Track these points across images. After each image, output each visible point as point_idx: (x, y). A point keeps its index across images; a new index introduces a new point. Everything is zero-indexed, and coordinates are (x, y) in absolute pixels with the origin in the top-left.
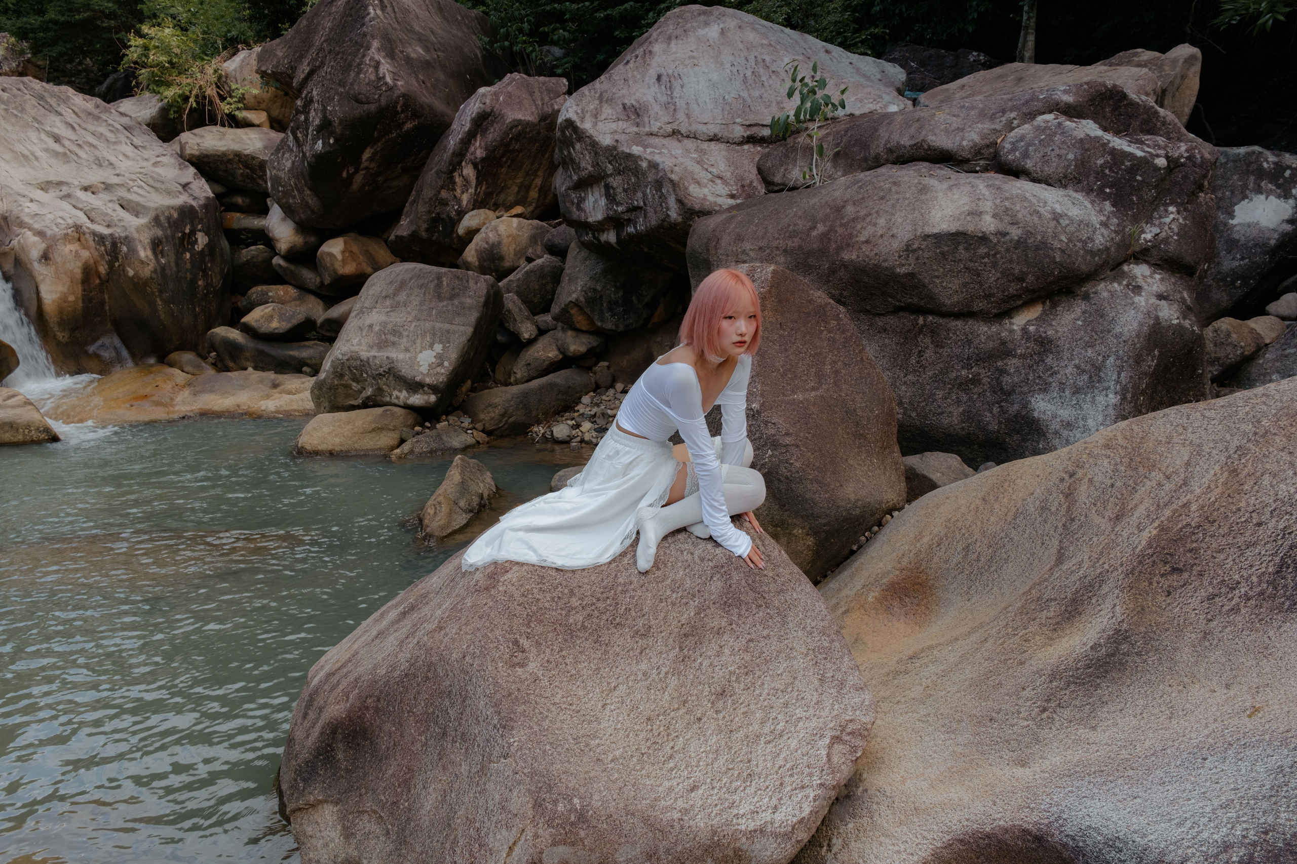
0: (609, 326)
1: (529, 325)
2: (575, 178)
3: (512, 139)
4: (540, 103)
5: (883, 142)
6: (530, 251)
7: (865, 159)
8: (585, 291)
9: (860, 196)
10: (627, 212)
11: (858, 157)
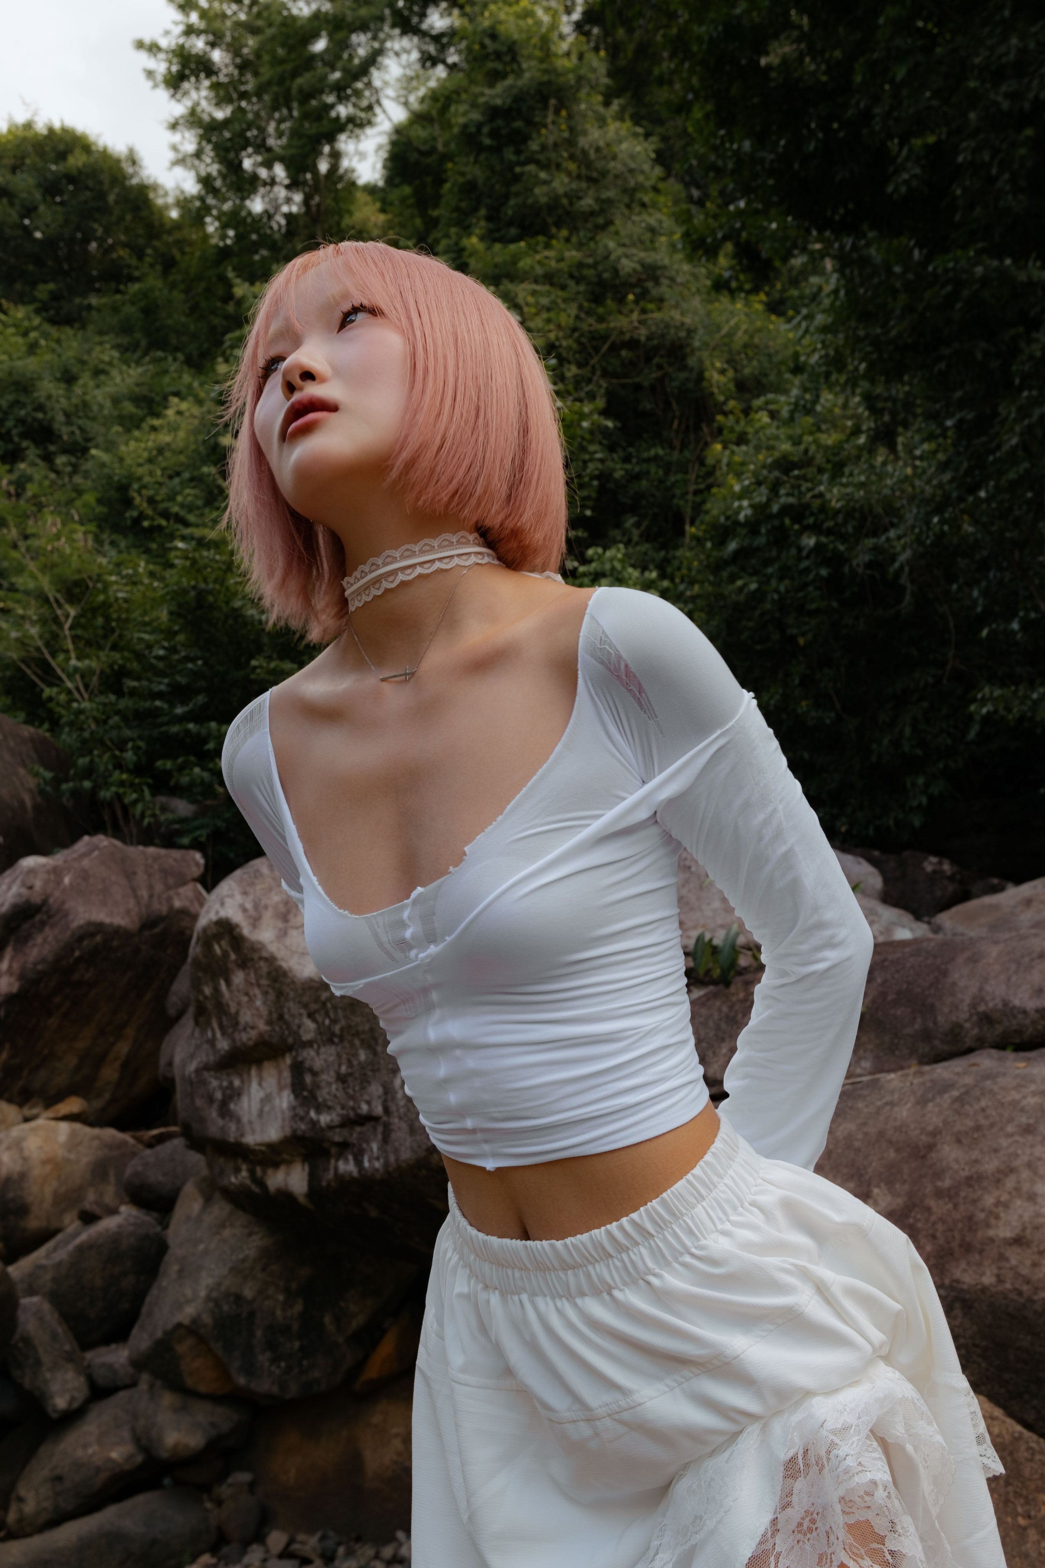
0: (265, 1386)
1: (70, 1375)
2: (223, 1045)
3: (78, 960)
4: (144, 893)
5: (968, 1000)
6: (91, 1196)
7: (926, 1035)
8: (217, 1302)
9: (970, 1123)
10: (342, 1125)
11: (908, 1031)
